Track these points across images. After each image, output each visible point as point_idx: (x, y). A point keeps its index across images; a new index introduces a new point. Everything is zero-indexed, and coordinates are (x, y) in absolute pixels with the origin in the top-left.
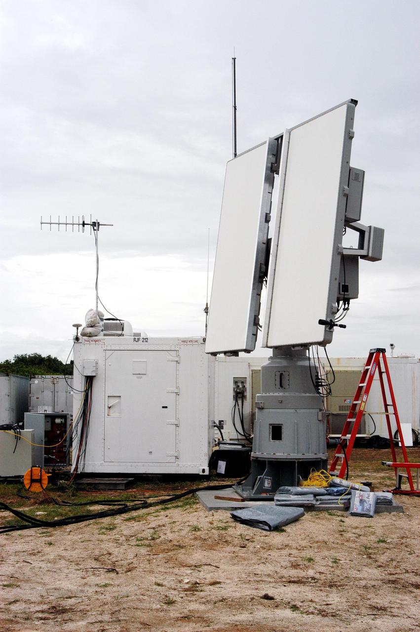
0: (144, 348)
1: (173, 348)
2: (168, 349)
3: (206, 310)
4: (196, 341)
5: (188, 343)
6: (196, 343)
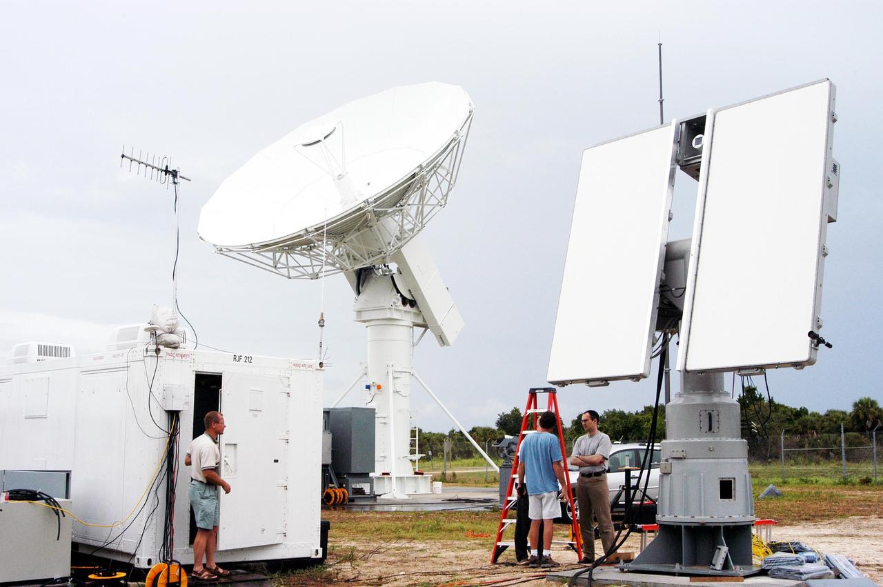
1: (282, 374)
2: (278, 374)
3: (321, 323)
4: (311, 366)
5: (301, 368)
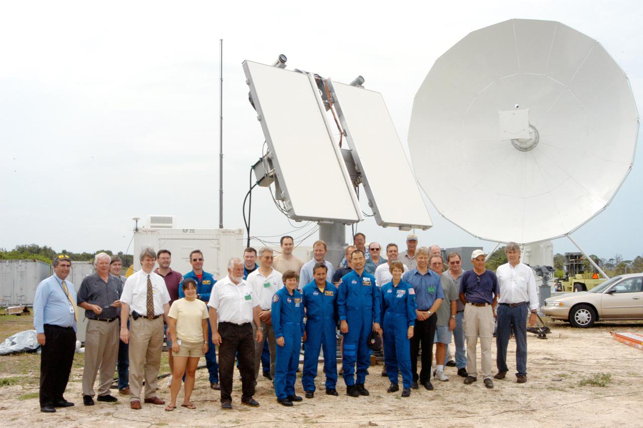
0: (191, 237)
1: (215, 237)
2: (211, 238)
4: (234, 232)
5: (227, 233)
6: (233, 234)
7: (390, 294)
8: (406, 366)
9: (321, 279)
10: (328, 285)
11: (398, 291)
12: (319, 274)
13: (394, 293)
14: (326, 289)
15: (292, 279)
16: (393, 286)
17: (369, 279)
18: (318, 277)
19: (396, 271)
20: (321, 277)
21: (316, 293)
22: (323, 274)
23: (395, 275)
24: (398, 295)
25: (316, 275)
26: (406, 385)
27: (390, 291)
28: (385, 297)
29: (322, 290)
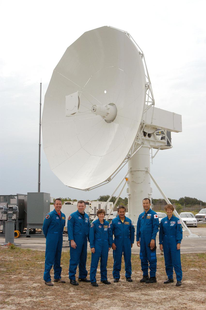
7: (166, 224)
8: (178, 267)
9: (122, 215)
10: (126, 218)
11: (171, 222)
12: (121, 212)
13: (169, 223)
14: (125, 221)
15: (101, 214)
16: (168, 219)
17: (151, 215)
18: (120, 213)
19: (168, 210)
20: (122, 214)
21: (119, 223)
22: (123, 212)
23: (168, 213)
24: (171, 225)
25: (119, 212)
26: (178, 279)
27: (166, 222)
28: (163, 225)
29: (123, 221)
